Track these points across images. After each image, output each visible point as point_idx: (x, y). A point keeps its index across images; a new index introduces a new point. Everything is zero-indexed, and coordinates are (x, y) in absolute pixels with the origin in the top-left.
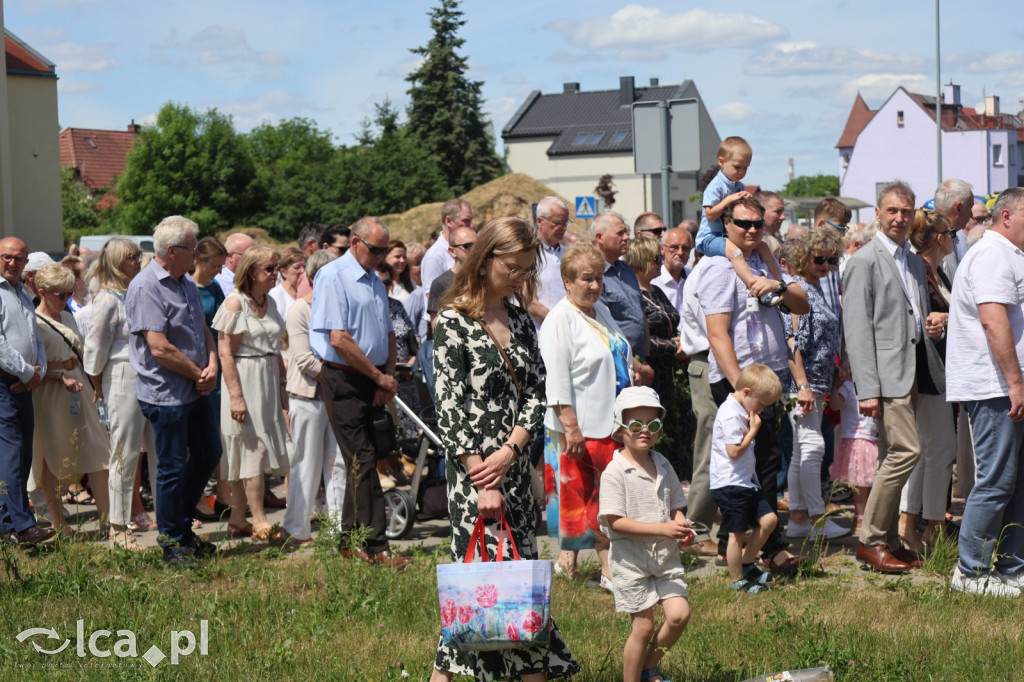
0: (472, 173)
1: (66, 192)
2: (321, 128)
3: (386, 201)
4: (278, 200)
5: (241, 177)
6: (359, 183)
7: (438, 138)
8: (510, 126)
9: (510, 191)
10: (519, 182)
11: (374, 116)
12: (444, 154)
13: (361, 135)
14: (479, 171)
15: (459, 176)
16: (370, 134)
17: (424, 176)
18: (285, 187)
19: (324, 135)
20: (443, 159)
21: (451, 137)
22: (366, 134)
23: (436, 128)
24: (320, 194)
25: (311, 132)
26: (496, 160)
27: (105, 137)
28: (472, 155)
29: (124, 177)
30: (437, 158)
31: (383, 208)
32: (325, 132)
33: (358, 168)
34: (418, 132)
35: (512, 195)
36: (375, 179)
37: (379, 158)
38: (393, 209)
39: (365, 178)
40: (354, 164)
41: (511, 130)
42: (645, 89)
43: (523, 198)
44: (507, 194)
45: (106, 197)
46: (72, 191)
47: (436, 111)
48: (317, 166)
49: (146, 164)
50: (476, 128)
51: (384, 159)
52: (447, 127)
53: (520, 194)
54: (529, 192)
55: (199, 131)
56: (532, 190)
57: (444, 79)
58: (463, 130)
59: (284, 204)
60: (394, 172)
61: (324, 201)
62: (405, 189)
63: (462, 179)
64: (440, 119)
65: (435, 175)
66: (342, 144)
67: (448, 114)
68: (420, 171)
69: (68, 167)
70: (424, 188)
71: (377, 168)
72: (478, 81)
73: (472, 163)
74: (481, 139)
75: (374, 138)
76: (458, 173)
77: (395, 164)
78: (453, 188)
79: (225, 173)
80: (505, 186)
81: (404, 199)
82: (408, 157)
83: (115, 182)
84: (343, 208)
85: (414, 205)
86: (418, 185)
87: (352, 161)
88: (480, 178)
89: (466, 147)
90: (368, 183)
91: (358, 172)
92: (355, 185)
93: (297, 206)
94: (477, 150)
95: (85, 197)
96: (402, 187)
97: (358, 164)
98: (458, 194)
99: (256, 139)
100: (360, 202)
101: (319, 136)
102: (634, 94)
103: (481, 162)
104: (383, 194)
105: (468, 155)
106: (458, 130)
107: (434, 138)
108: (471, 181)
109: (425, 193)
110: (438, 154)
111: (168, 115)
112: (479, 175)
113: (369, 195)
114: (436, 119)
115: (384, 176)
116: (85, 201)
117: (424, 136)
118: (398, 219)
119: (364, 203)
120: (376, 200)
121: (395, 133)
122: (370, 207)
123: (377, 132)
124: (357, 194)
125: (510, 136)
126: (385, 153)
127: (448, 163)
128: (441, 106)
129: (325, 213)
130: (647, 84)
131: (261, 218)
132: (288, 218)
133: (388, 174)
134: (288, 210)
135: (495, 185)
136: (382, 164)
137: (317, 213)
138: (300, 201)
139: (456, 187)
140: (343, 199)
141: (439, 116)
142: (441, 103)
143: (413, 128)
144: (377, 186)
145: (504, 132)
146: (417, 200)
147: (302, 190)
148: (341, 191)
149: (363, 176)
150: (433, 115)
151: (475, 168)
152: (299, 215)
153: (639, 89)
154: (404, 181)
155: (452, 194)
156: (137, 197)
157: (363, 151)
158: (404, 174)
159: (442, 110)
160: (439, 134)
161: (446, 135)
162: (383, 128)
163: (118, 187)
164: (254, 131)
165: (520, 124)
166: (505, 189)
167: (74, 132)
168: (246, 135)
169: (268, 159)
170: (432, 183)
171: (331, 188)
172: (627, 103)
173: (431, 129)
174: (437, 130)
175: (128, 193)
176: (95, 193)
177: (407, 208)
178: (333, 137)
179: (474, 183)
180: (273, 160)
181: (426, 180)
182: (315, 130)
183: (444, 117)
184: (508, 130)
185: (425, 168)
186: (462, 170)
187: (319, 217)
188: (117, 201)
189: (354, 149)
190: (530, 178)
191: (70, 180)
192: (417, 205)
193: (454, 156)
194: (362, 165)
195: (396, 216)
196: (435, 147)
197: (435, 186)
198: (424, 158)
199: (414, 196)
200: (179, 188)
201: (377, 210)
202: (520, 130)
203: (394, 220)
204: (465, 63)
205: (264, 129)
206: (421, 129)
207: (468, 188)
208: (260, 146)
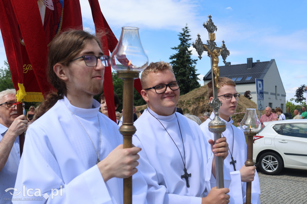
7: (180, 78)
8: (206, 76)
12: (182, 84)
20: (182, 86)
21: (185, 78)
23: (180, 75)
28: (193, 85)
41: (207, 77)
42: (256, 63)
47: (180, 69)
52: (184, 74)
57: (184, 58)
64: (180, 72)
67: (184, 70)
72: (195, 59)
102: (252, 65)
114: (180, 71)
125: (206, 79)
127: (184, 88)
128: (182, 67)
130: (256, 62)
141: (181, 71)
142: (182, 66)
145: (204, 78)
150: (179, 70)
153: (253, 63)
159: (182, 69)
165: (209, 76)
172: (250, 68)
183: (183, 71)
184: (206, 77)
193: (186, 85)
204: (191, 53)
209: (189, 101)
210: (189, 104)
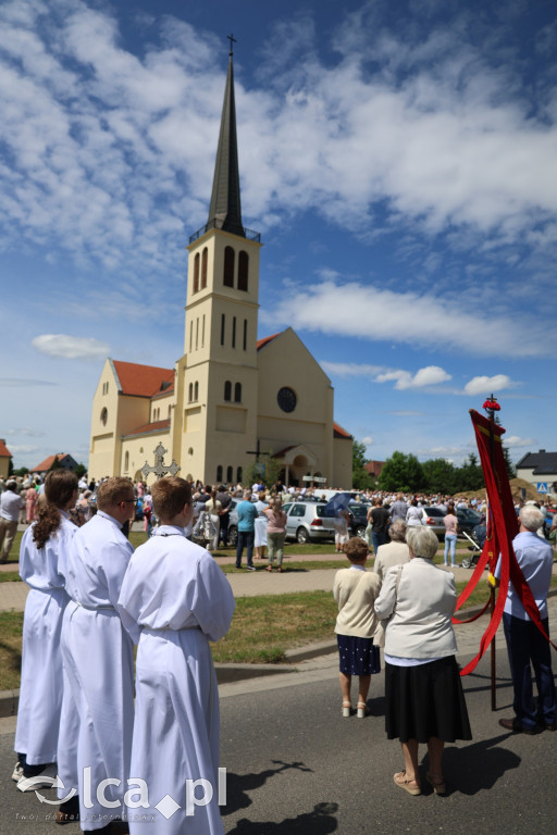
2: (450, 461)
3: (471, 487)
4: (432, 484)
5: (419, 476)
8: (520, 463)
9: (516, 484)
10: (519, 481)
11: (468, 458)
13: (464, 464)
16: (467, 464)
18: (434, 480)
19: (451, 464)
25: (446, 463)
26: (513, 474)
31: (469, 489)
33: (462, 476)
35: (516, 486)
36: (467, 479)
37: (469, 472)
40: (460, 474)
41: (519, 465)
44: (514, 485)
49: (387, 471)
55: (406, 461)
60: (474, 477)
66: (457, 467)
71: (468, 475)
72: (508, 447)
74: (508, 467)
79: (413, 474)
80: (514, 483)
87: (459, 472)
92: (460, 481)
94: (507, 470)
97: (462, 474)
111: (396, 455)
113: (464, 484)
115: (470, 478)
123: (469, 463)
124: (460, 484)
125: (519, 467)
133: (472, 478)
136: (470, 475)
138: (439, 485)
140: (455, 485)
144: (467, 481)
145: (517, 465)
147: (441, 482)
148: (455, 483)
149: (463, 478)
154: (477, 480)
156: (384, 481)
158: (477, 478)
162: (471, 462)
165: (523, 462)
168: (422, 463)
169: (430, 471)
171: (451, 481)
200: (398, 479)
202: (523, 465)
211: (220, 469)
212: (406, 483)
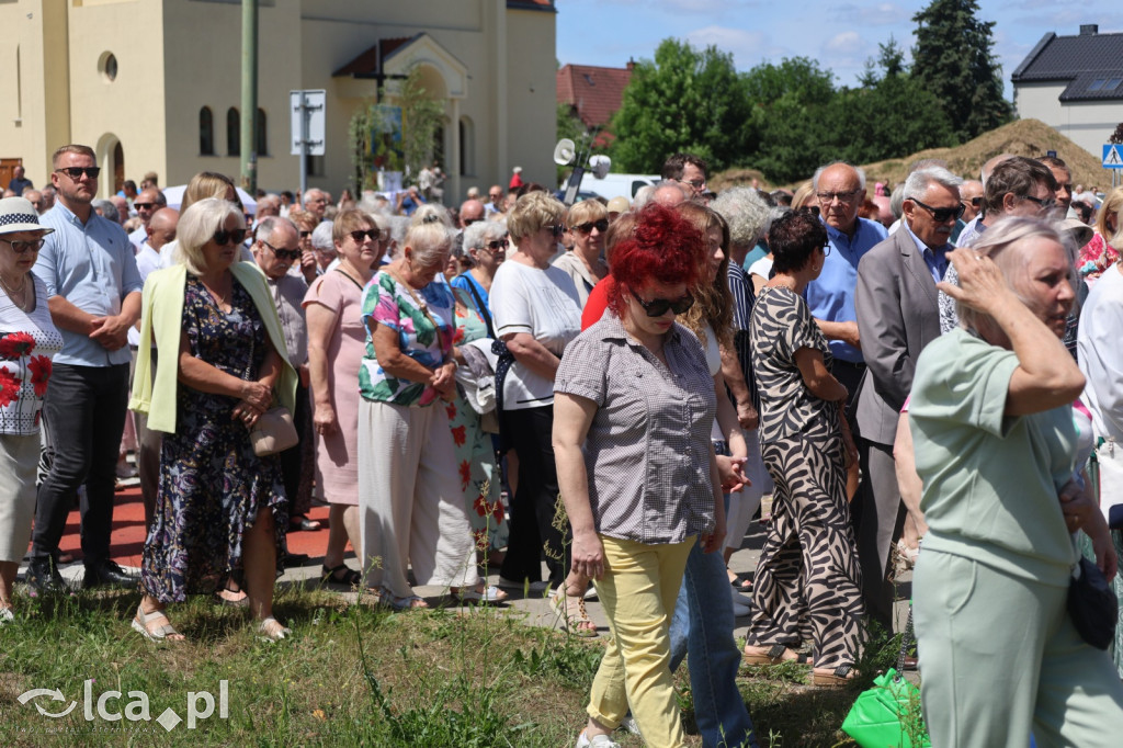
0: (979, 118)
1: (562, 129)
2: (822, 68)
3: (887, 146)
4: (774, 140)
5: (736, 116)
6: (859, 125)
7: (944, 81)
8: (1021, 70)
9: (1021, 138)
10: (1031, 129)
12: (949, 98)
13: (864, 76)
14: (986, 117)
15: (965, 121)
16: (873, 75)
17: (929, 119)
18: (782, 129)
19: (825, 76)
20: (948, 103)
21: (958, 80)
22: (869, 75)
23: (942, 69)
24: (819, 136)
25: (813, 72)
26: (1005, 104)
27: (605, 73)
28: (979, 99)
29: (620, 115)
30: (942, 102)
31: (883, 152)
32: (826, 72)
33: (859, 110)
34: (923, 74)
35: (1024, 142)
36: (877, 122)
37: (880, 100)
38: (895, 154)
39: (866, 121)
40: (856, 107)
41: (1022, 74)
43: (1036, 145)
44: (1018, 140)
45: (603, 134)
46: (568, 128)
47: (943, 53)
48: (815, 108)
49: (642, 100)
50: (984, 71)
51: (887, 101)
52: (954, 69)
53: (1032, 141)
54: (1042, 140)
56: (1045, 136)
57: (953, 19)
58: (971, 73)
59: (780, 145)
60: (898, 116)
61: (823, 144)
62: (908, 134)
63: (968, 124)
64: (946, 62)
65: (940, 118)
66: (844, 85)
67: (955, 56)
68: (926, 114)
69: (565, 103)
70: (929, 133)
71: (881, 111)
72: (989, 21)
73: (979, 108)
74: (990, 83)
75: (877, 79)
76: (964, 117)
77: (899, 107)
78: (957, 133)
79: (719, 111)
80: (1016, 132)
81: (906, 144)
82: (914, 101)
83: (611, 119)
84: (841, 151)
85: (916, 151)
86: (922, 130)
87: (852, 103)
88: (984, 124)
89: (973, 91)
90: (870, 127)
91: (859, 115)
92: (854, 128)
93: (794, 148)
94: (985, 94)
95: (581, 134)
96: (904, 132)
97: (860, 106)
98: (963, 141)
99: (755, 78)
100: (860, 146)
101: (820, 76)
103: (989, 107)
104: (884, 139)
105: (975, 99)
106: (964, 73)
107: (940, 80)
108: (977, 127)
109: (929, 139)
110: (944, 98)
111: (666, 50)
112: (986, 120)
113: (869, 140)
114: (943, 60)
115: (886, 118)
116: (581, 138)
117: (929, 78)
118: (901, 165)
119: (864, 147)
120: (876, 144)
121: (899, 75)
122: (870, 151)
123: (881, 73)
124: (856, 137)
125: (1020, 80)
126: (888, 95)
127: (954, 107)
128: (949, 48)
129: (823, 156)
131: (757, 159)
132: (783, 158)
133: (891, 118)
134: (785, 152)
135: (1005, 131)
136: (885, 106)
137: (816, 155)
138: (798, 142)
139: (962, 132)
140: (842, 143)
141: (946, 58)
142: (948, 44)
143: (918, 70)
144: (878, 130)
145: (1014, 76)
146: (920, 145)
147: (799, 131)
148: (841, 135)
149: (864, 119)
150: (940, 56)
151: (982, 114)
152: (796, 157)
154: (907, 125)
155: (957, 139)
156: (632, 134)
157: (865, 93)
158: (907, 117)
159: (950, 52)
160: (945, 76)
161: (952, 78)
162: (887, 69)
163: (614, 124)
164: (753, 70)
165: (1032, 68)
166: (1016, 135)
167: (572, 68)
168: (744, 74)
169: (767, 99)
170: (939, 127)
171: (832, 130)
173: (936, 71)
174: (945, 72)
175: (623, 130)
176: (592, 130)
177: (910, 154)
178: (834, 77)
179: (980, 129)
180: (771, 99)
181: (931, 125)
182: (816, 71)
183: (951, 60)
184: (1019, 73)
185: (931, 112)
186: (969, 114)
187: (817, 159)
188: (613, 139)
189: (857, 91)
190: (1043, 124)
191: (567, 116)
192: (920, 150)
193: (960, 100)
194: (864, 106)
195: (899, 161)
196: (940, 90)
197: (940, 131)
198: (929, 102)
199: (917, 140)
200: (674, 126)
201: (877, 154)
202: (1031, 74)
203: (896, 165)
205: (765, 68)
206: (926, 71)
207: (974, 134)
208: (759, 86)
209: (974, 159)
210: (973, 165)
211: (206, 116)
212: (697, 136)
